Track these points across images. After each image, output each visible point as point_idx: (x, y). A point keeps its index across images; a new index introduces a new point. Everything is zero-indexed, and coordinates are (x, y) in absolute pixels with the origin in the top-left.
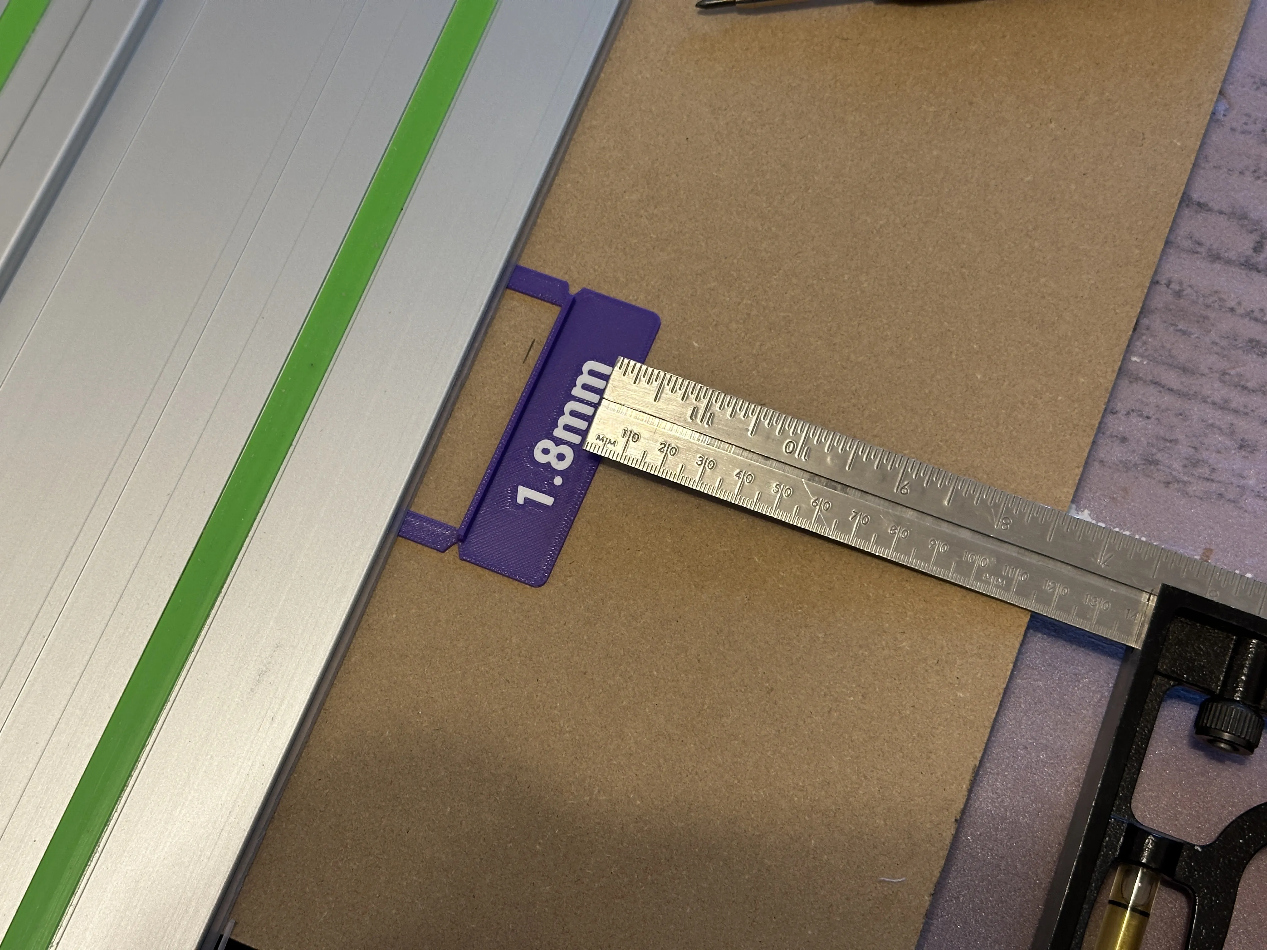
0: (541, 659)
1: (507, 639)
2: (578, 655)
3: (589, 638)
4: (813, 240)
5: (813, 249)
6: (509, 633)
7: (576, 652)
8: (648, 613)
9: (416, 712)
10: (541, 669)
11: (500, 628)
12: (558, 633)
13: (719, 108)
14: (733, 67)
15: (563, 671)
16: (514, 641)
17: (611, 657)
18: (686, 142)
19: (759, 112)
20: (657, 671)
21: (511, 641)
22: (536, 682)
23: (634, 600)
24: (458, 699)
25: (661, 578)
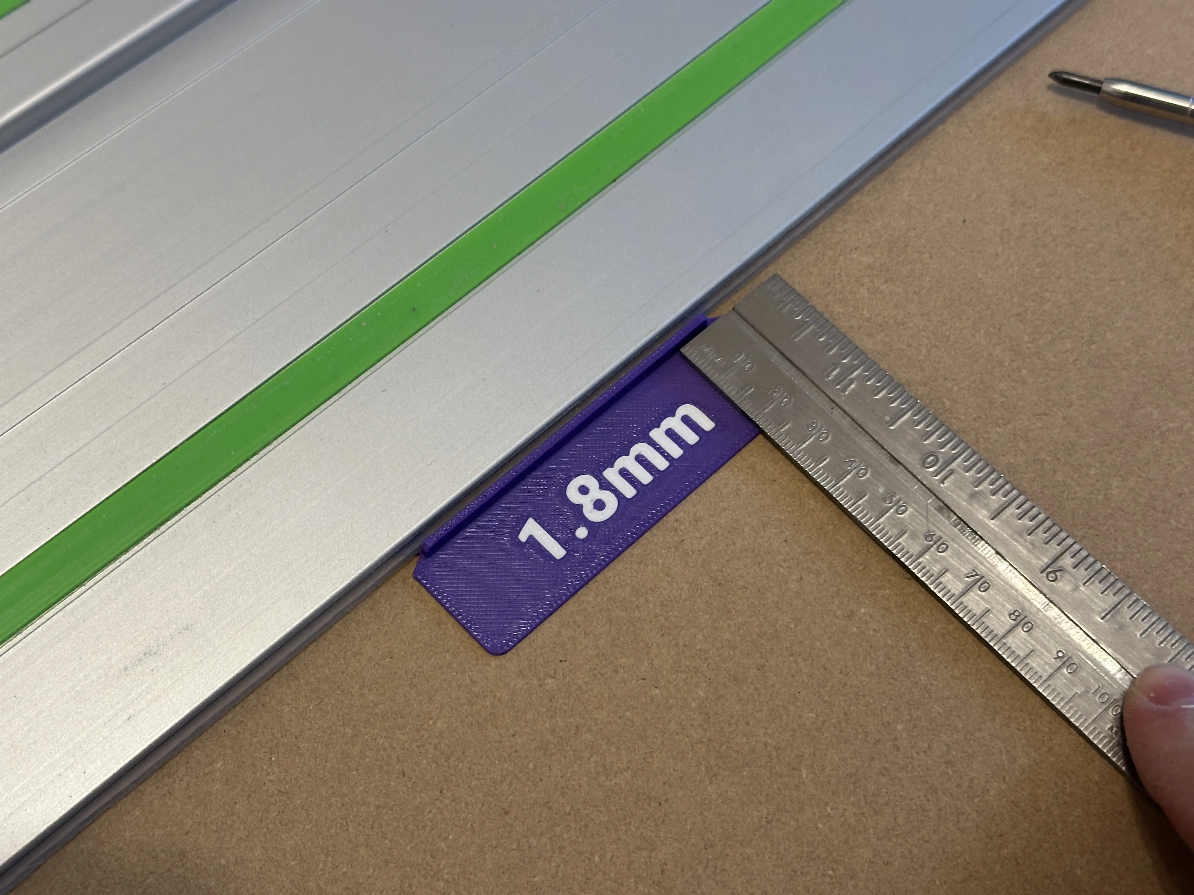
0: (460, 765)
1: (431, 719)
2: (510, 785)
3: (535, 768)
4: (1069, 406)
5: (1065, 418)
6: (438, 711)
7: (508, 781)
8: (628, 775)
9: (269, 756)
10: (453, 778)
11: (430, 700)
12: (500, 742)
13: (1022, 203)
14: (1063, 164)
15: (480, 795)
16: (439, 725)
17: (550, 808)
18: (961, 223)
19: (1071, 229)
20: (602, 858)
21: (435, 723)
22: (438, 793)
23: (617, 748)
24: (329, 765)
25: (667, 736)
